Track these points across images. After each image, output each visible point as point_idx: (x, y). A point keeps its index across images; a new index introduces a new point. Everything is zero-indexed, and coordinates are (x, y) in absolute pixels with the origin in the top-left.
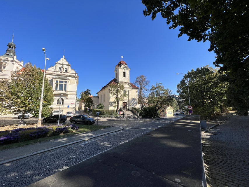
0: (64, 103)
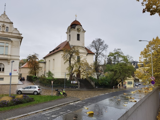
0: (5, 69)
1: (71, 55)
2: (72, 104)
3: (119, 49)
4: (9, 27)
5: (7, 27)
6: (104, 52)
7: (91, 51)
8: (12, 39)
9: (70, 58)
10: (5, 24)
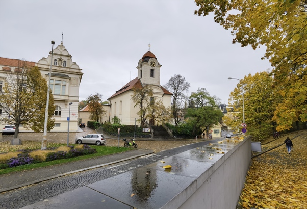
0: (61, 113)
1: (143, 96)
2: (144, 157)
3: (204, 89)
4: (67, 61)
5: (65, 61)
6: (184, 93)
7: (168, 91)
8: (70, 76)
9: (142, 100)
10: (63, 57)
